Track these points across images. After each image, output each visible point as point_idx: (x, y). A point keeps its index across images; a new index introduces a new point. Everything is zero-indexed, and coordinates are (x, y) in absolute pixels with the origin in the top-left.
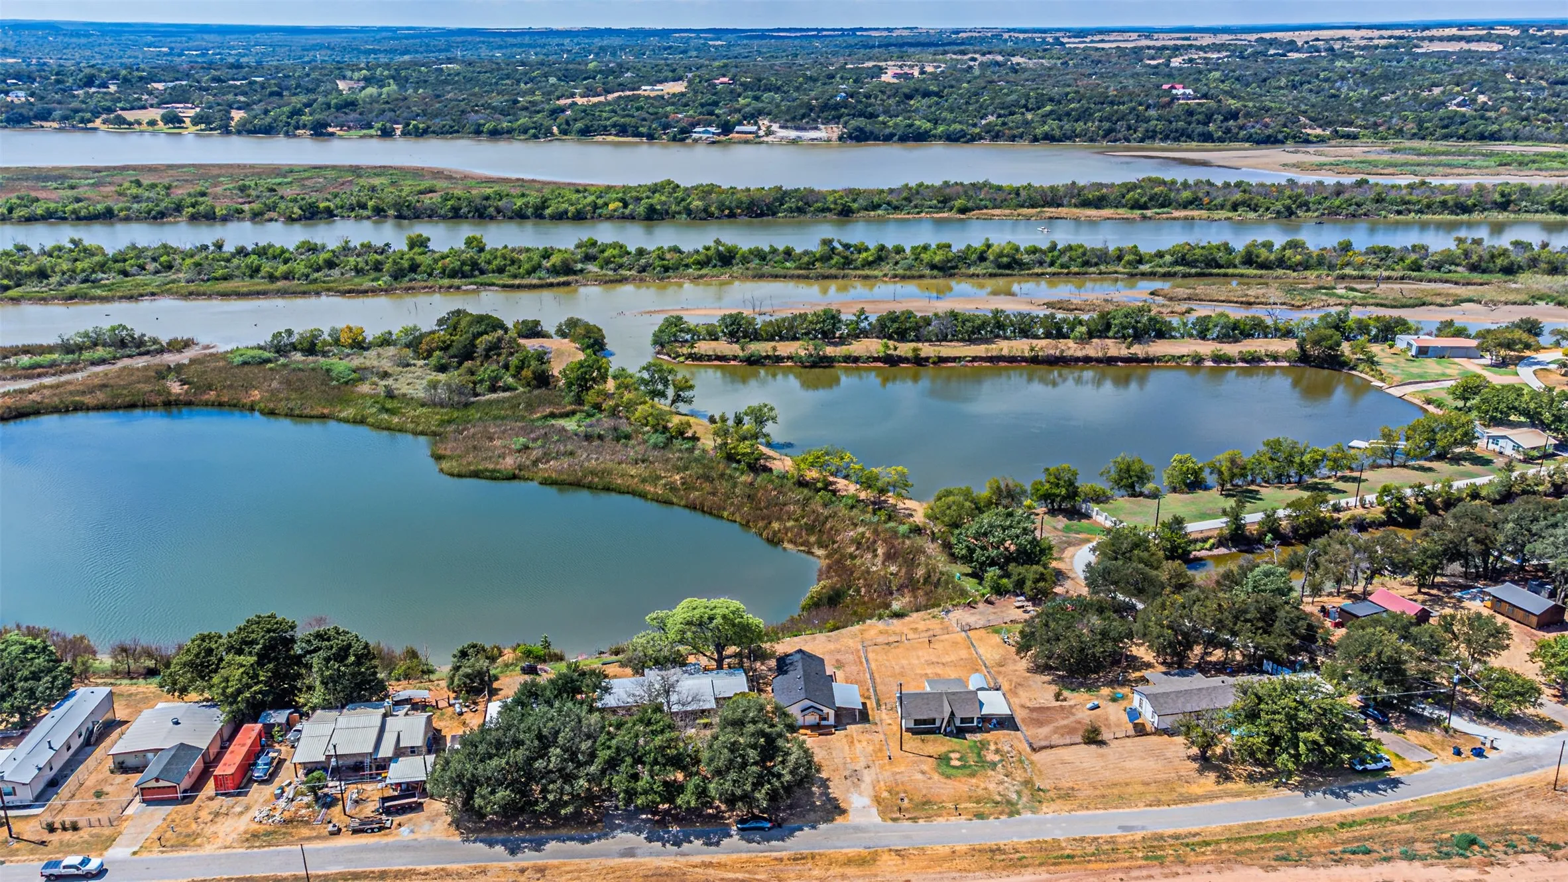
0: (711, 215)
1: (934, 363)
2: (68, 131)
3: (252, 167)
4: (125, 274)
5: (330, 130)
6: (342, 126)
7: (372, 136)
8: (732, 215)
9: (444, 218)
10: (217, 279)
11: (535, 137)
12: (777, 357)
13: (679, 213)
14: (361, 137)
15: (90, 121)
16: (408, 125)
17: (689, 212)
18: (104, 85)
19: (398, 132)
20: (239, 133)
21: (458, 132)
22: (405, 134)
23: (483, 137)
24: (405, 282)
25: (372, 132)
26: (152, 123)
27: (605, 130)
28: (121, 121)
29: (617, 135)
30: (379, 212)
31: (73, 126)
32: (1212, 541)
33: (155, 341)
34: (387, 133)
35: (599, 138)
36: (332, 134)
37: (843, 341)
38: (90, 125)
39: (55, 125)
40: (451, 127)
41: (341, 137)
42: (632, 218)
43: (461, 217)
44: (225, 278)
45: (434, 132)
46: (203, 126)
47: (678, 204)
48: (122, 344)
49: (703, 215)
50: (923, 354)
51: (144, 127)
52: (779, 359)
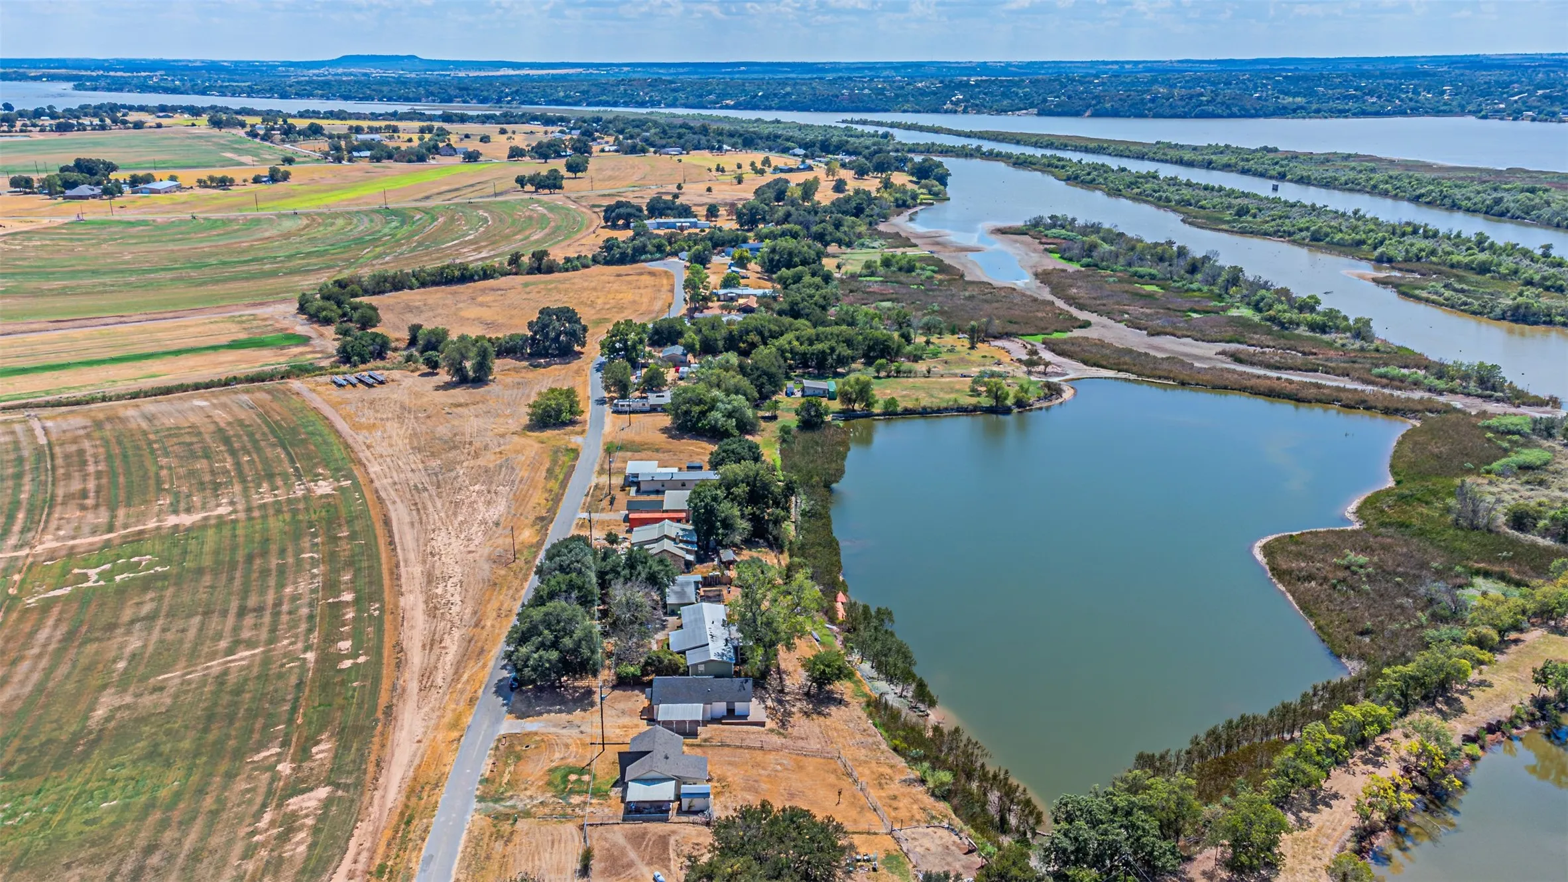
48: (1480, 382)
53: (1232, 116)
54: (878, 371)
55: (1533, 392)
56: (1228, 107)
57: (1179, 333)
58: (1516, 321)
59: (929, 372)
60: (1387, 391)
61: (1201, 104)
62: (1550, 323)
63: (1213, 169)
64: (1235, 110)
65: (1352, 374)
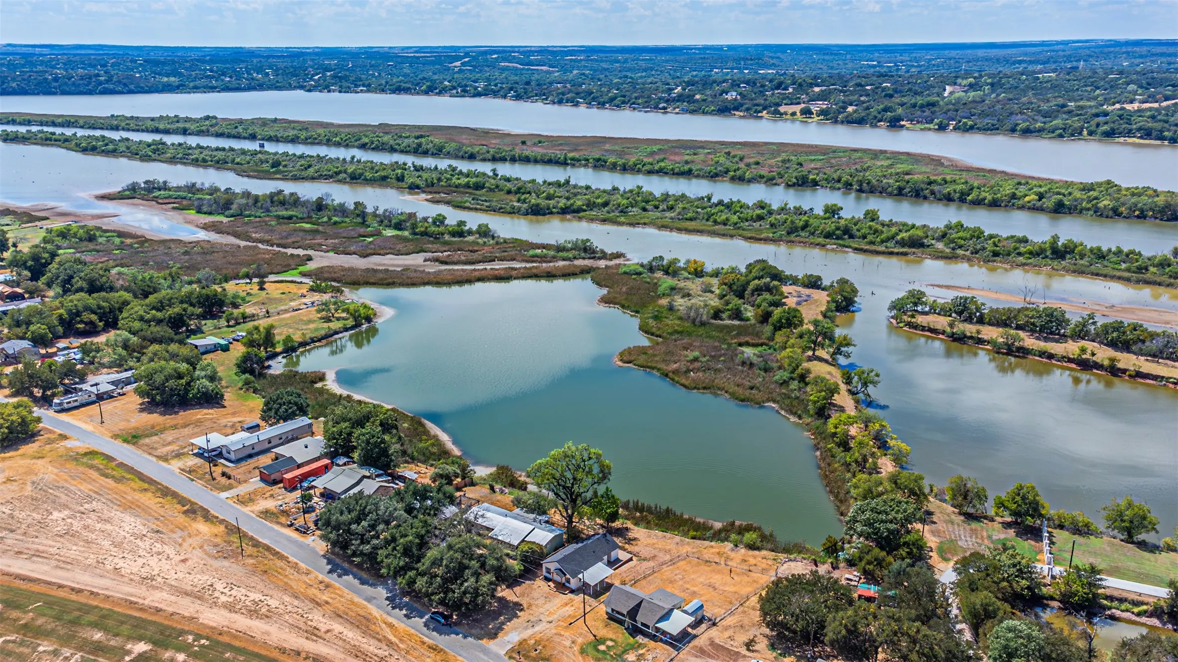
0: (1119, 215)
1: (1130, 376)
2: (748, 118)
3: (816, 146)
4: (644, 210)
5: (902, 123)
6: (912, 121)
7: (930, 129)
8: (1142, 216)
9: (890, 195)
10: (686, 219)
11: (1061, 136)
12: (979, 339)
13: (1088, 209)
14: (921, 129)
15: (760, 112)
16: (960, 122)
17: (1096, 210)
18: (786, 89)
19: (951, 127)
20: (842, 122)
21: (998, 129)
22: (956, 129)
23: (1017, 134)
24: (792, 237)
25: (931, 126)
26: (794, 114)
27: (1129, 133)
28: (777, 112)
29: (1141, 137)
30: (848, 186)
31: (751, 115)
32: (1145, 607)
33: (602, 251)
34: (942, 128)
35: (1122, 140)
36: (903, 126)
37: (1063, 338)
38: (760, 115)
39: (741, 114)
40: (993, 125)
41: (908, 129)
42: (1040, 209)
43: (903, 195)
44: (691, 219)
45: (978, 128)
46: (822, 117)
47: (1090, 201)
48: (585, 250)
49: (1111, 213)
50: (1120, 365)
51: (788, 117)
52: (980, 341)
53: (131, 92)
54: (228, 322)
55: (609, 251)
56: (125, 85)
57: (382, 252)
58: (535, 214)
59: (268, 312)
60: (551, 264)
61: (101, 83)
62: (551, 213)
63: (190, 134)
64: (132, 87)
65: (518, 258)
